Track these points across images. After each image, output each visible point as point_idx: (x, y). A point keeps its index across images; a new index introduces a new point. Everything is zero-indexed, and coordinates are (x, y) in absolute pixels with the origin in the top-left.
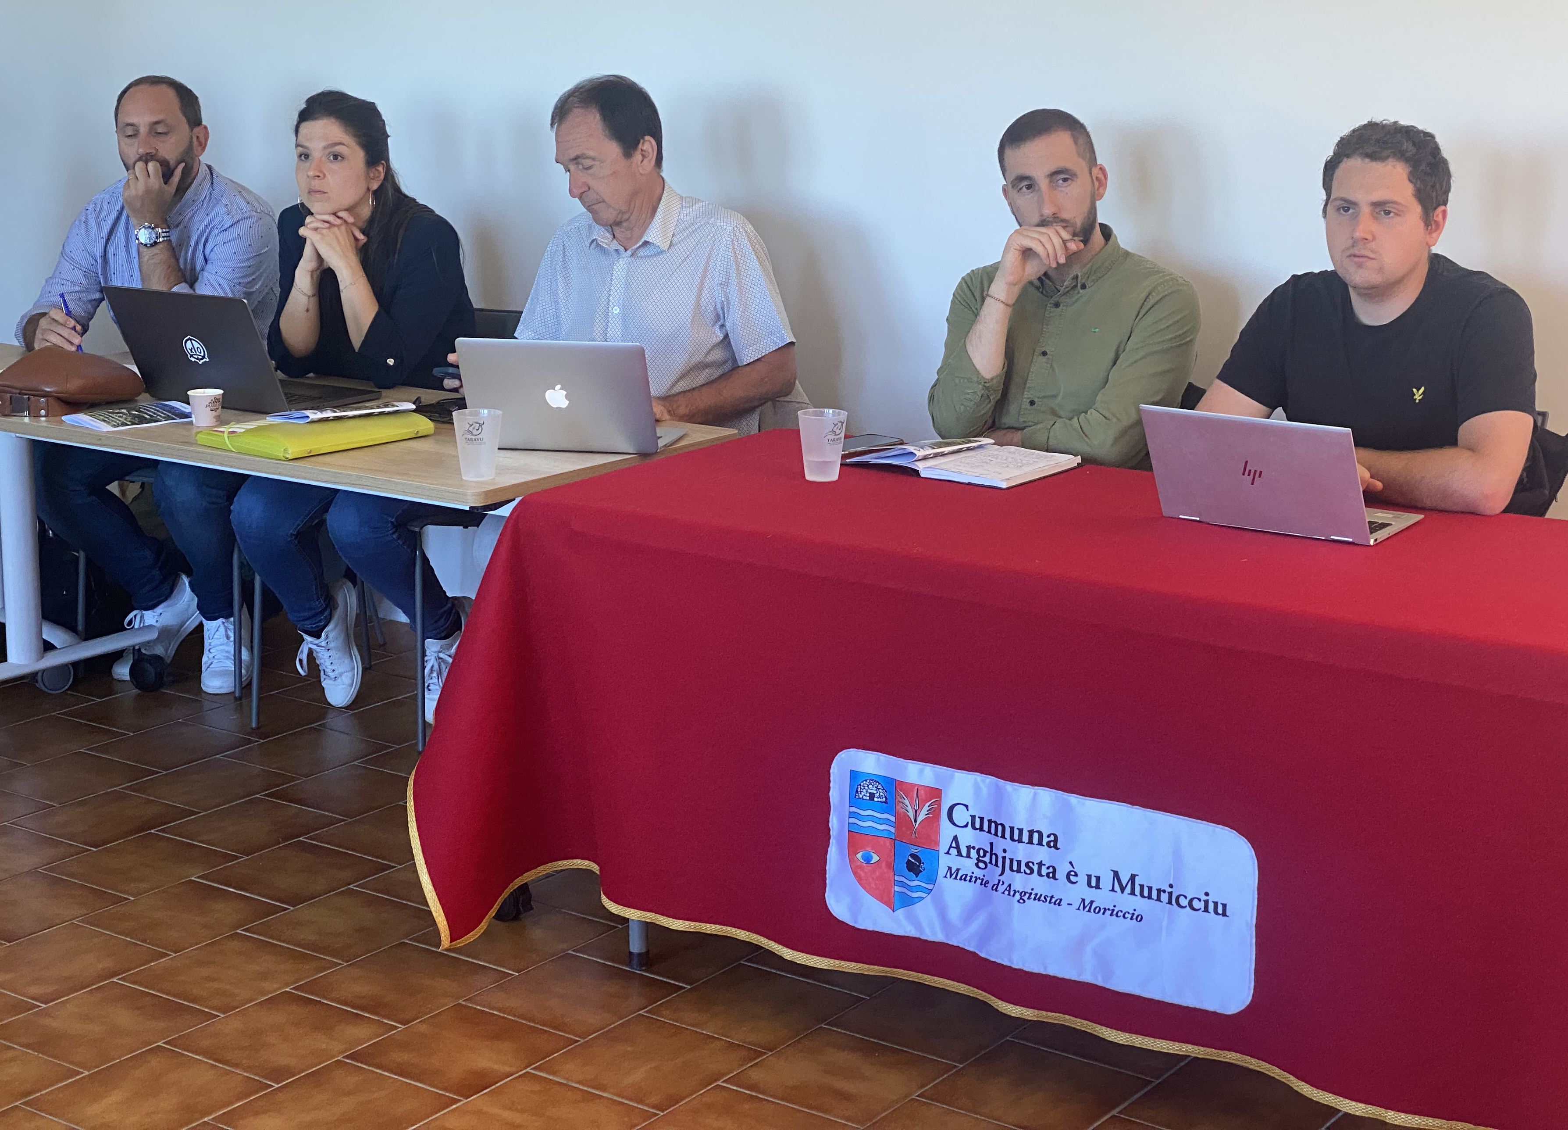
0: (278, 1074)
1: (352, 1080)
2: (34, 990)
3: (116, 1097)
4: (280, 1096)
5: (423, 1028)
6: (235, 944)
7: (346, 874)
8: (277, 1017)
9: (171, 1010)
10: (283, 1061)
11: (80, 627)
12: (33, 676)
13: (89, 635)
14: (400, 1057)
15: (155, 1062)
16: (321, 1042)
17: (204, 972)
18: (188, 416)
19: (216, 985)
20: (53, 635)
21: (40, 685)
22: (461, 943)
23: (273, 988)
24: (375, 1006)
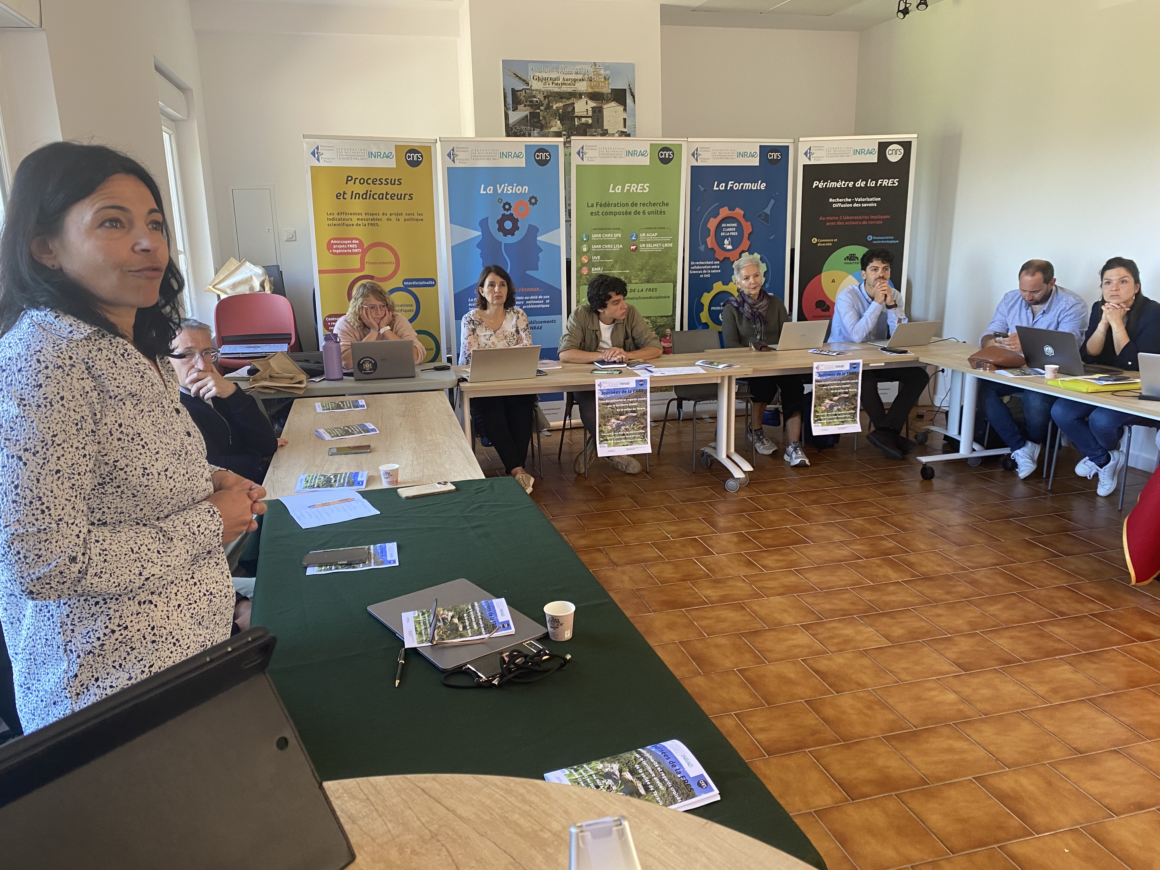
0: (1062, 614)
1: (1092, 623)
2: (969, 564)
3: (999, 606)
4: (1064, 622)
5: (1122, 612)
6: (1043, 565)
7: (1087, 549)
8: (1061, 594)
9: (1019, 582)
10: (1064, 610)
11: (985, 444)
12: (967, 459)
13: (987, 448)
14: (1111, 619)
15: (1013, 598)
16: (1079, 607)
17: (1031, 572)
18: (1044, 374)
19: (1036, 577)
20: (976, 446)
21: (969, 463)
22: (1139, 584)
23: (1059, 583)
24: (1101, 599)
